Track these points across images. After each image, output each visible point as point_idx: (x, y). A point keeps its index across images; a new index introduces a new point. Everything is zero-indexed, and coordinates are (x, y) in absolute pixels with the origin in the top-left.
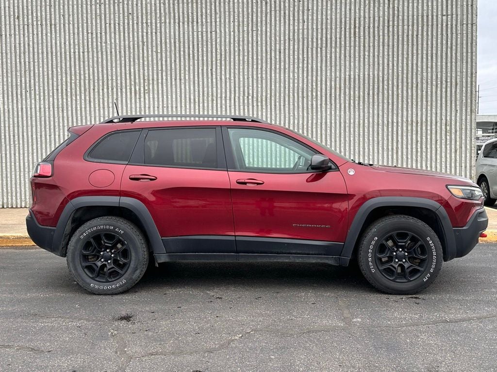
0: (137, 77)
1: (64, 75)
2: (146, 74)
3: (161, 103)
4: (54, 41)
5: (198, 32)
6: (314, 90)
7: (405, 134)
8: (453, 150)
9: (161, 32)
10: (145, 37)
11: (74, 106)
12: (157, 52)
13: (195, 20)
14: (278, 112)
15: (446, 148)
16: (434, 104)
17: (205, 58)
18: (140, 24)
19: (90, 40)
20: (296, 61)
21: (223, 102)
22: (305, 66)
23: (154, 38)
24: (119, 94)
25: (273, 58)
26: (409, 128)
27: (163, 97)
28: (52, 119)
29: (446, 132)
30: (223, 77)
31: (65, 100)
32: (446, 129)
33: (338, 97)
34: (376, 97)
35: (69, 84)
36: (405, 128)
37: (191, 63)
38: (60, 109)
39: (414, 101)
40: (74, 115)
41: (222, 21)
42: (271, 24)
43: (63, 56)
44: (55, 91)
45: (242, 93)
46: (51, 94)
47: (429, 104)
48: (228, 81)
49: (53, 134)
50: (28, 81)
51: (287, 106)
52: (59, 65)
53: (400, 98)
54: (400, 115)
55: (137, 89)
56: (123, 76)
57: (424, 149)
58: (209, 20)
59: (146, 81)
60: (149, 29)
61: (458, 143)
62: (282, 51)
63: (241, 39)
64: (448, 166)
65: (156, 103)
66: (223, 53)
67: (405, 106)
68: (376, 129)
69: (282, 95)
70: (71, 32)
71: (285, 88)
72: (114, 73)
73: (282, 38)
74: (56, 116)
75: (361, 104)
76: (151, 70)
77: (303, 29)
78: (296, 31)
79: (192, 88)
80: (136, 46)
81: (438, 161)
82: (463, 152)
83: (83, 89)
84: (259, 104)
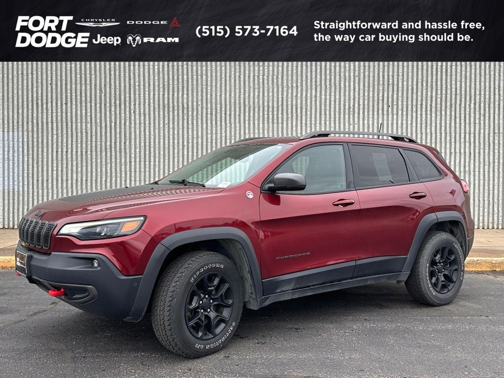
11: (438, 122)
24: (487, 109)
31: (429, 116)
35: (434, 99)
44: (419, 106)
46: (414, 109)
50: (390, 96)
52: (425, 79)
56: (492, 91)
72: (482, 88)
83: (448, 104)
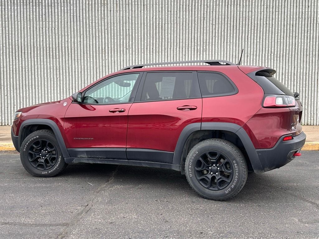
0: (199, 41)
1: (151, 39)
2: (205, 39)
4: (145, 16)
5: (240, 11)
6: (314, 51)
9: (216, 11)
10: (205, 15)
12: (213, 24)
13: (239, 4)
14: (290, 64)
17: (244, 29)
18: (202, 6)
19: (169, 16)
20: (303, 32)
21: (255, 57)
22: (309, 35)
23: (211, 15)
24: (187, 51)
25: (288, 29)
30: (255, 41)
31: (151, 56)
37: (235, 32)
41: (256, 4)
42: (287, 8)
43: (151, 26)
44: (145, 49)
46: (143, 51)
48: (258, 43)
50: (128, 42)
51: (296, 60)
52: (148, 32)
55: (199, 49)
56: (190, 40)
58: (247, 4)
59: (205, 43)
60: (208, 9)
62: (294, 25)
63: (268, 17)
66: (256, 25)
70: (157, 10)
72: (184, 38)
73: (295, 17)
76: (208, 36)
77: (308, 12)
78: (304, 12)
79: (234, 48)
80: (199, 20)
83: (163, 48)
84: (278, 59)
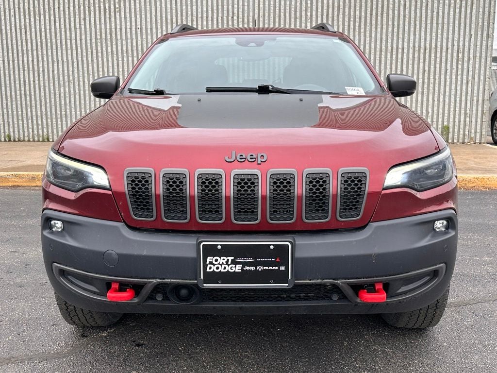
3: (133, 24)
6: (309, 10)
7: (410, 62)
8: (464, 82)
11: (38, 27)
15: (457, 78)
16: (445, 27)
24: (87, 12)
26: (416, 55)
27: (136, 16)
28: (14, 41)
29: (458, 60)
31: (27, 21)
32: (458, 56)
33: (335, 18)
34: (379, 18)
36: (411, 56)
38: (23, 31)
39: (423, 23)
40: (39, 37)
44: (17, 10)
45: (225, 12)
46: (12, 13)
47: (440, 26)
49: (16, 59)
53: (407, 20)
54: (406, 40)
55: (107, 8)
57: (432, 80)
61: (470, 73)
64: (458, 99)
65: (128, 24)
67: (412, 29)
68: (378, 56)
69: (272, 15)
71: (275, 7)
74: (19, 38)
75: (363, 26)
79: (169, 6)
81: (447, 94)
82: (476, 84)
83: (47, 7)
